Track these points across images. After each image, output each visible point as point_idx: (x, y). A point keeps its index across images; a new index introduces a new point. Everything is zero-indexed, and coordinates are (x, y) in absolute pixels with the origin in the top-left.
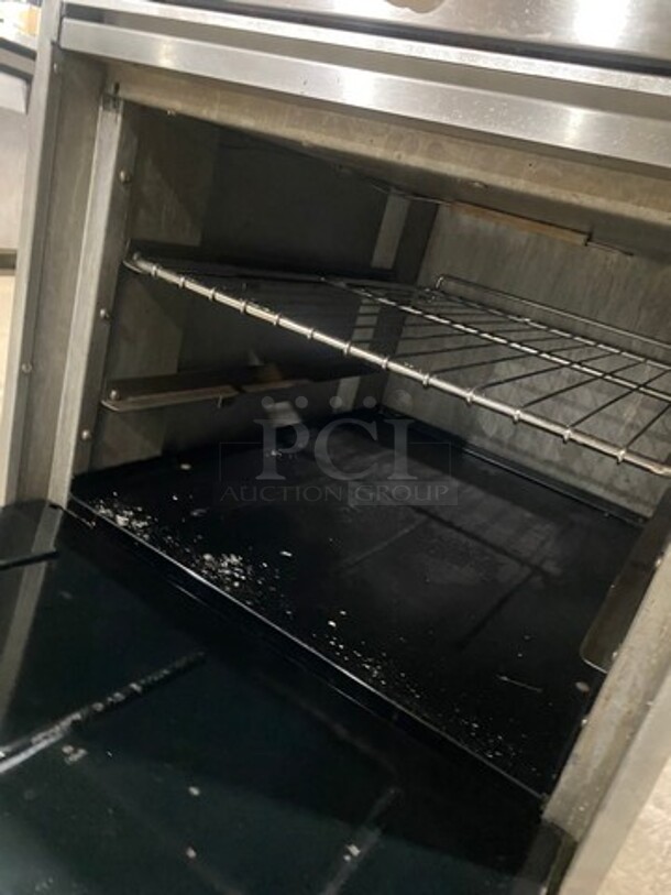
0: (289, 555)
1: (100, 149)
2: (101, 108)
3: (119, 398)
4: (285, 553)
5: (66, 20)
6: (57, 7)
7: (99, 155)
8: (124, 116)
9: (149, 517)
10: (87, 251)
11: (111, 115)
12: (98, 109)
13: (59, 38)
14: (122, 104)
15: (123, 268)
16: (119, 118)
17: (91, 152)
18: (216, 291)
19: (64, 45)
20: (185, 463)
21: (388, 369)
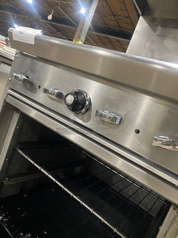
0: (46, 233)
1: (13, 121)
2: (15, 112)
3: (8, 180)
4: (45, 232)
5: (8, 95)
6: (7, 93)
7: (13, 122)
8: (20, 115)
9: (9, 217)
10: (6, 144)
11: (17, 114)
12: (14, 112)
13: (6, 99)
14: (20, 112)
15: (14, 148)
16: (19, 115)
17: (11, 122)
18: (35, 162)
19: (7, 101)
20: (25, 195)
21: (72, 197)
